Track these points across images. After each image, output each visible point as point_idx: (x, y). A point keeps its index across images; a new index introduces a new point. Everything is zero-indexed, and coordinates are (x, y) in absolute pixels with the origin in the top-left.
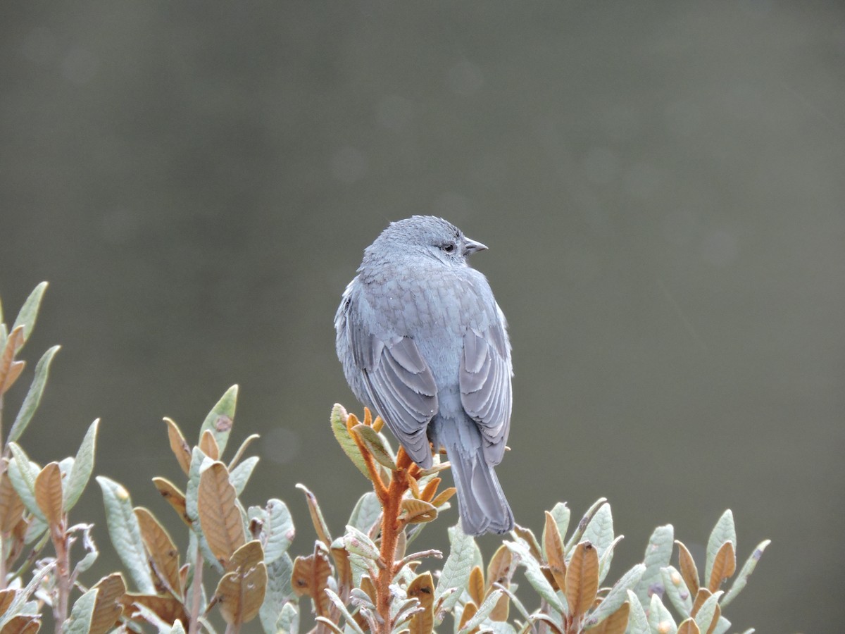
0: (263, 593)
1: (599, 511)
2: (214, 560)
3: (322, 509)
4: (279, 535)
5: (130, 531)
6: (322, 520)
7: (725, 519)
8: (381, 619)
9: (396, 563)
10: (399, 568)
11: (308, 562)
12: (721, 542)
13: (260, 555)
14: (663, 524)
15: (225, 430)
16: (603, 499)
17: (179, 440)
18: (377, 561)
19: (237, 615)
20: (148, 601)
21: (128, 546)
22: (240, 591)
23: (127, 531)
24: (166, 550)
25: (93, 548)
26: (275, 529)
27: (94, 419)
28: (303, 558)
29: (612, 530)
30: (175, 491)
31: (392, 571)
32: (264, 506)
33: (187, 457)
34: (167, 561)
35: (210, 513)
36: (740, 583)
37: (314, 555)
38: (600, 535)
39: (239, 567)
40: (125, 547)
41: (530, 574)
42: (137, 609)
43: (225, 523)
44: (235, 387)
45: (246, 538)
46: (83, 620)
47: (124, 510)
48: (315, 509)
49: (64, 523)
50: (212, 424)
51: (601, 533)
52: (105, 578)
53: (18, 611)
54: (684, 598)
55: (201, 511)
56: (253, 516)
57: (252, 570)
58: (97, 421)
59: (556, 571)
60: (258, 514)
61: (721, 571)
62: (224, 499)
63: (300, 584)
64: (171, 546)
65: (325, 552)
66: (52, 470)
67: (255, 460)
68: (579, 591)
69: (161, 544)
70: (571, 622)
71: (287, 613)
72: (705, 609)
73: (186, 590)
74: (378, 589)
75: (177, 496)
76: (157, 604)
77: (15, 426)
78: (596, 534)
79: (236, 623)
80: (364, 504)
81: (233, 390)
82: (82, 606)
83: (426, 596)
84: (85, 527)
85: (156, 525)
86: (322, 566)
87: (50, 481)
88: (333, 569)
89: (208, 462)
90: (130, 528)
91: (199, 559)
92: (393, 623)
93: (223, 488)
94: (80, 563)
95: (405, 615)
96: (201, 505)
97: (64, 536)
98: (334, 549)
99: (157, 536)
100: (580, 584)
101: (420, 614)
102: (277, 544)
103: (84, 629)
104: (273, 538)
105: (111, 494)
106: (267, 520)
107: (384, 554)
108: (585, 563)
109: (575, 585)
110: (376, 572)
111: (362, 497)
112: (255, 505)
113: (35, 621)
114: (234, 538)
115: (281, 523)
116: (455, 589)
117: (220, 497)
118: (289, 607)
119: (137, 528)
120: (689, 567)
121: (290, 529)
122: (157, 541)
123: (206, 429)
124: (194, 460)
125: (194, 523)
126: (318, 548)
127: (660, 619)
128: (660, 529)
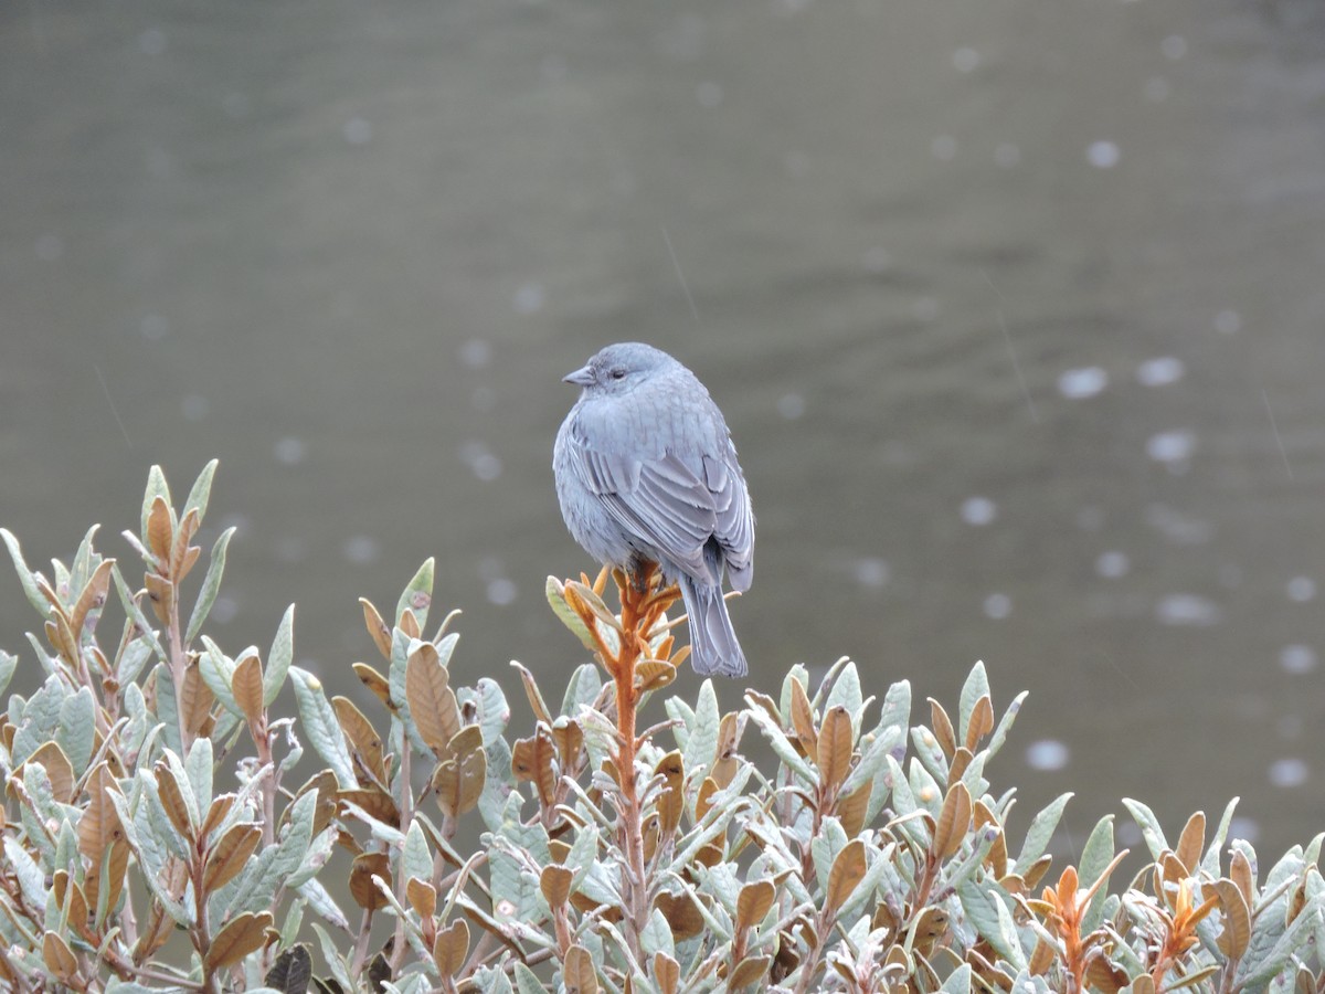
0: (482, 782)
1: (844, 671)
2: (424, 747)
3: (538, 686)
4: (493, 718)
5: (325, 722)
6: (540, 698)
7: (977, 672)
8: (627, 802)
9: (635, 740)
10: (640, 744)
11: (529, 745)
12: (976, 697)
13: (478, 741)
14: (899, 680)
15: (424, 607)
16: (846, 658)
17: (377, 621)
18: (616, 738)
19: (454, 806)
20: (355, 797)
21: (324, 738)
22: (458, 781)
23: (321, 722)
24: (369, 740)
25: (297, 744)
26: (488, 711)
27: (289, 605)
28: (523, 741)
29: (859, 691)
30: (377, 676)
31: (633, 747)
32: (474, 687)
33: (386, 639)
34: (370, 753)
35: (420, 698)
36: (999, 738)
37: (535, 737)
38: (847, 697)
39: (456, 755)
40: (321, 740)
41: (776, 744)
42: (346, 808)
43: (437, 708)
44: (431, 561)
45: (461, 724)
46: (304, 824)
47: (317, 700)
48: (532, 686)
49: (265, 719)
50: (409, 602)
51: (847, 694)
52: (316, 776)
53: (236, 820)
54: (938, 759)
55: (410, 696)
56: (465, 698)
57: (470, 756)
58: (292, 606)
59: (805, 739)
60: (469, 696)
61: (978, 728)
62: (435, 682)
63: (521, 769)
64: (374, 735)
65: (548, 733)
66: (251, 663)
67: (455, 637)
68: (831, 759)
69: (363, 734)
70: (824, 793)
71: (513, 801)
72: (971, 771)
73: (390, 781)
74: (621, 768)
75: (380, 683)
76: (364, 800)
77: (194, 616)
78: (842, 696)
79: (454, 814)
80: (581, 677)
81: (429, 565)
82: (302, 809)
83: (675, 775)
84: (288, 722)
85: (357, 714)
86: (544, 748)
87: (249, 676)
88: (556, 750)
89: (416, 644)
90: (324, 719)
91: (406, 748)
92: (640, 805)
93: (433, 671)
94: (284, 761)
95: (650, 798)
96: (409, 690)
97: (266, 733)
98: (555, 729)
99: (358, 726)
100: (832, 751)
101: (667, 796)
102: (492, 727)
103: (306, 833)
104: (487, 720)
105: (303, 684)
106: (479, 701)
107: (622, 731)
108: (837, 730)
109: (827, 753)
110: (616, 752)
111: (578, 669)
112: (464, 686)
113: (257, 829)
114: (447, 724)
115: (495, 704)
116: (704, 766)
117: (430, 681)
118: (516, 795)
119: (333, 718)
120: (944, 725)
121: (504, 709)
122: (358, 731)
123: (403, 608)
124: (395, 642)
125: (400, 710)
126: (541, 729)
127: (922, 784)
128: (896, 686)
